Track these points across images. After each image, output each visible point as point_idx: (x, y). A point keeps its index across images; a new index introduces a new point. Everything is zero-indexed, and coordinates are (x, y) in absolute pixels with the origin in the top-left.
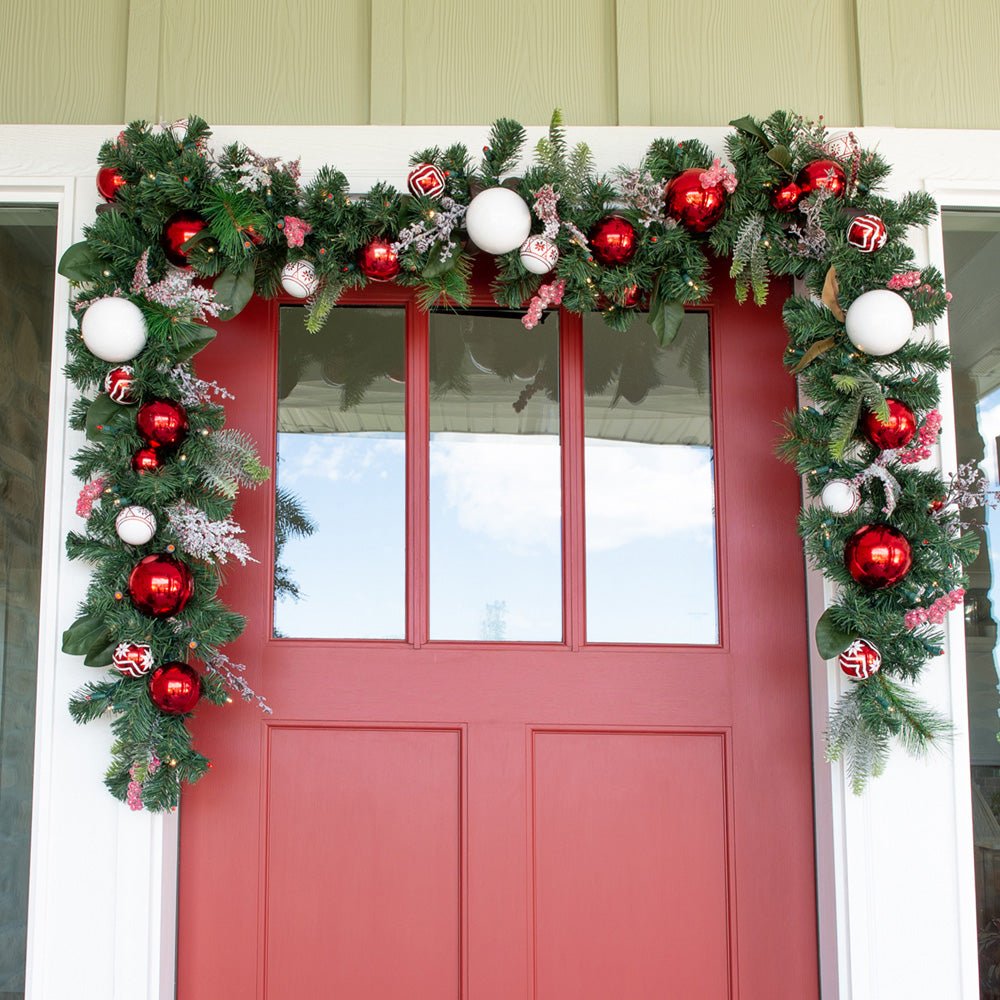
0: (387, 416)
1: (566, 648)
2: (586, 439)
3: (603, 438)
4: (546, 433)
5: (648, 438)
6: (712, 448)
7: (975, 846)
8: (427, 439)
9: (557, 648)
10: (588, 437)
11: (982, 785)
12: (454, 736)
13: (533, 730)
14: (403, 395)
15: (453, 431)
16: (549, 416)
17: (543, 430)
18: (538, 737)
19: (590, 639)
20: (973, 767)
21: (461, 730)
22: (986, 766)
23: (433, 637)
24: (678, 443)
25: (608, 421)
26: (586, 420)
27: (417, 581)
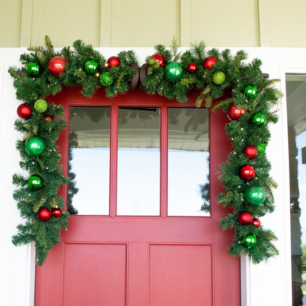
0: (104, 142)
1: (161, 218)
2: (168, 150)
3: (174, 149)
4: (155, 147)
5: (188, 149)
6: (209, 152)
7: (292, 281)
8: (117, 150)
9: (158, 218)
10: (169, 149)
11: (295, 261)
12: (124, 246)
13: (150, 244)
14: (109, 135)
15: (125, 147)
16: (156, 142)
17: (154, 147)
18: (151, 246)
19: (168, 215)
20: (292, 256)
21: (126, 244)
22: (296, 255)
23: (118, 214)
24: (198, 150)
25: (176, 143)
26: (168, 144)
27: (113, 196)
